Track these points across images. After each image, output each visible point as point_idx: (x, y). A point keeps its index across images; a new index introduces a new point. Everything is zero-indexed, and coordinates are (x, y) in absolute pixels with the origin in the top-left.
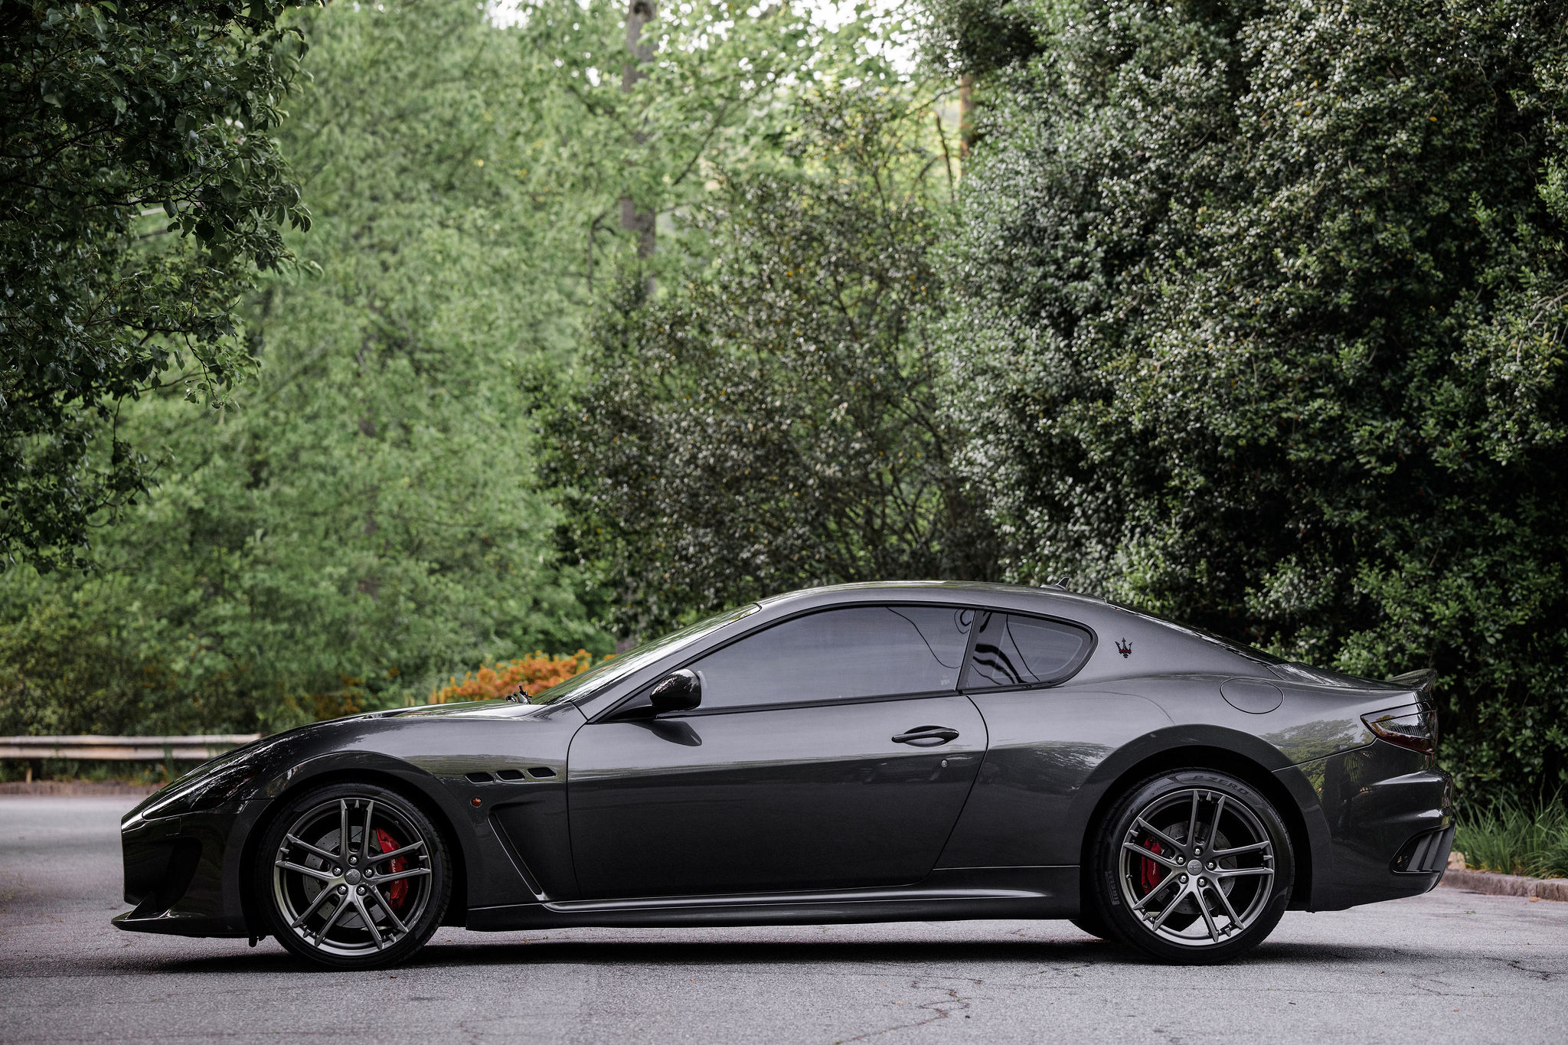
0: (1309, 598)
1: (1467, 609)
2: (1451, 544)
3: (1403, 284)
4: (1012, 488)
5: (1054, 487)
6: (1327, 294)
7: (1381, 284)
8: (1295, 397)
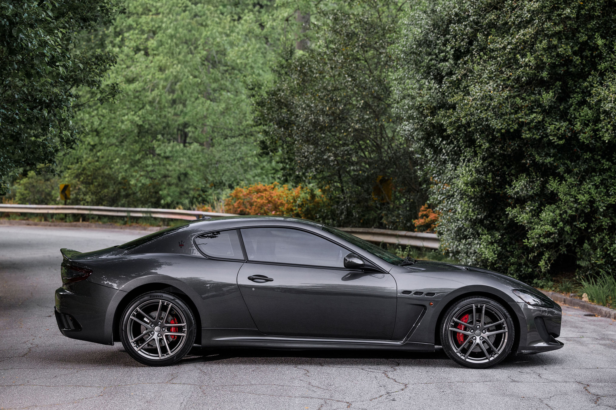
0: (530, 191)
1: (592, 197)
2: (586, 171)
3: (569, 69)
4: (420, 140)
5: (435, 142)
6: (538, 72)
7: (560, 68)
8: (525, 113)
